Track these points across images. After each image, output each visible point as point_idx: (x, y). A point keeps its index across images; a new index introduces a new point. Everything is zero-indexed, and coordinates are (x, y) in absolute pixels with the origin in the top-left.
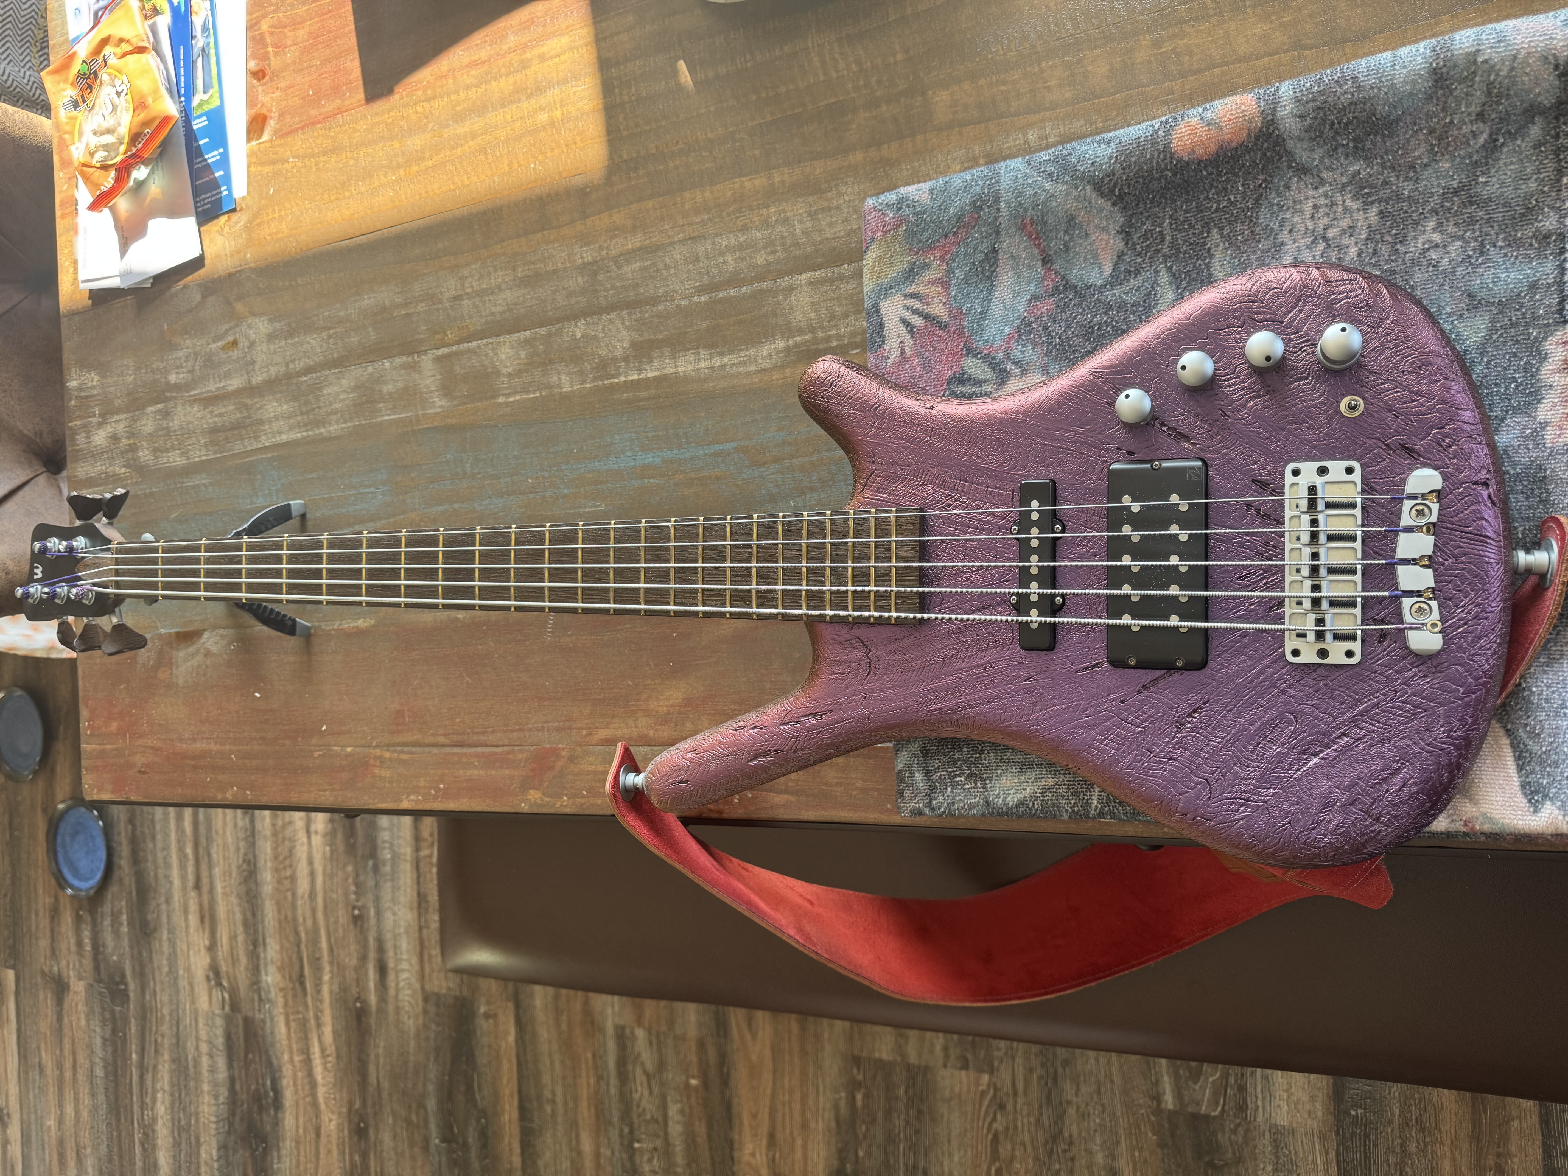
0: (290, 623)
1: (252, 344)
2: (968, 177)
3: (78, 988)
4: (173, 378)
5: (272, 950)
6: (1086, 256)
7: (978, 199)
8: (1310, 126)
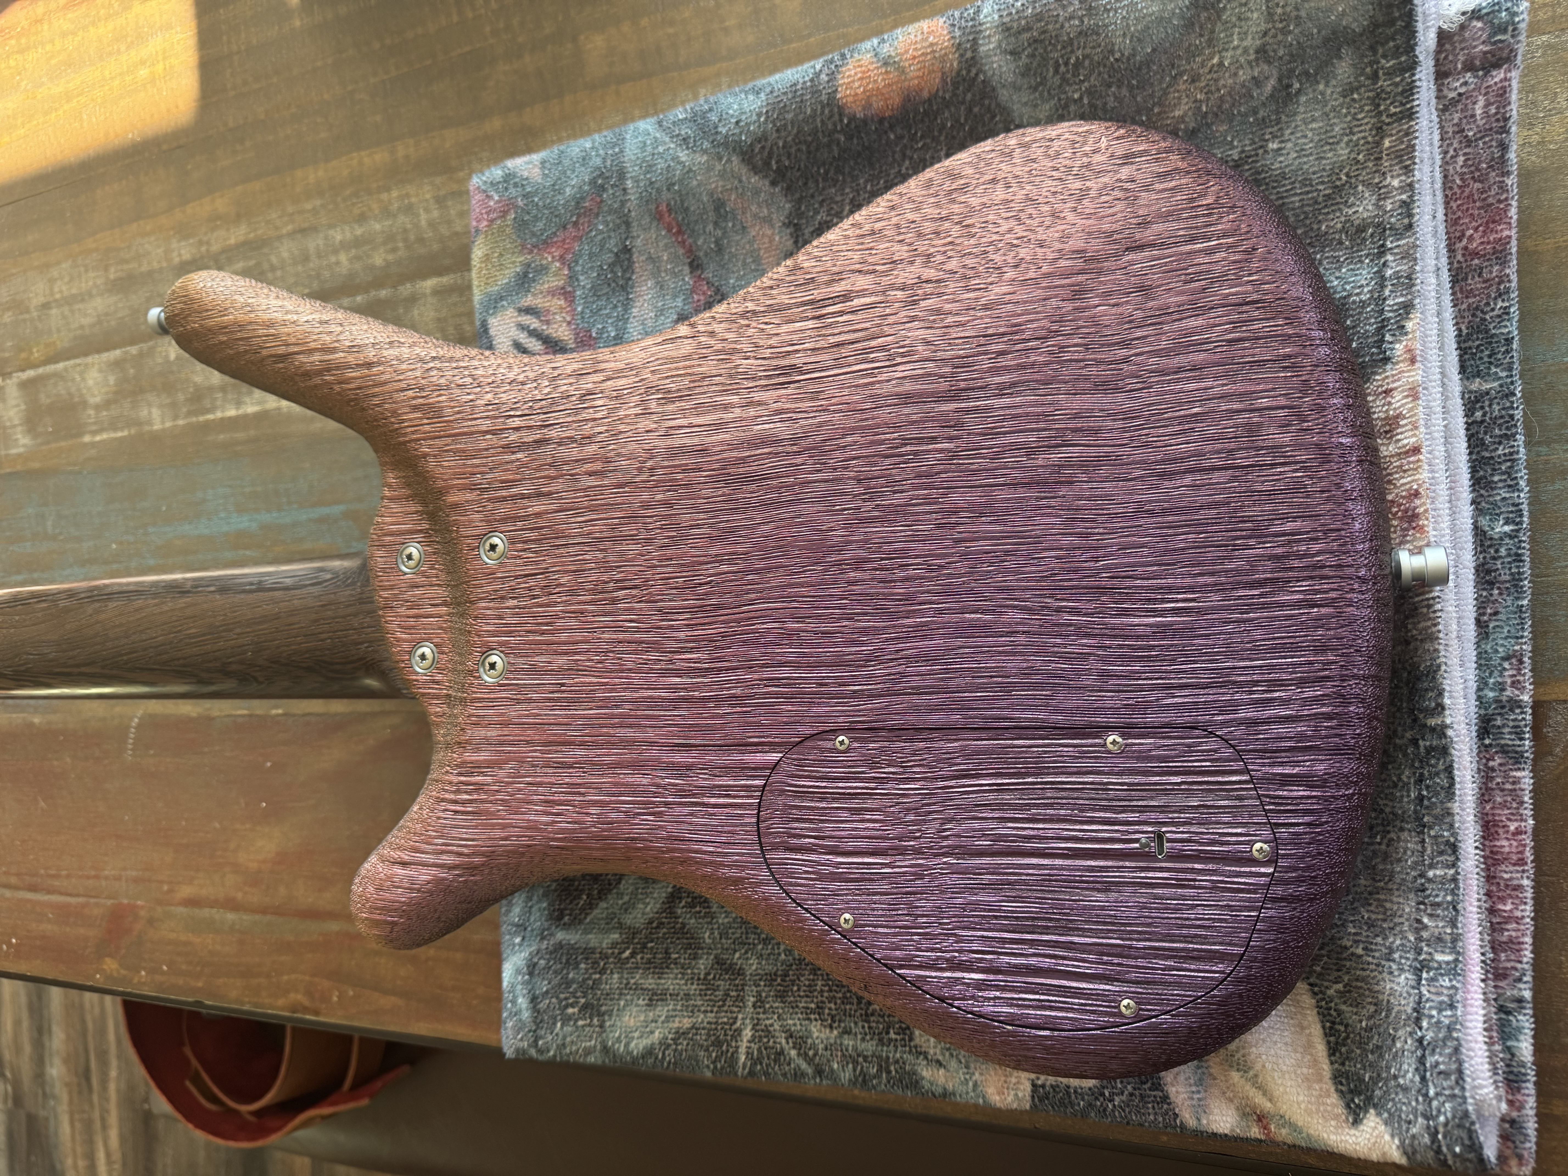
2: (588, 145)
5: (58, 1039)
6: (745, 259)
7: (599, 176)
8: (1028, 68)
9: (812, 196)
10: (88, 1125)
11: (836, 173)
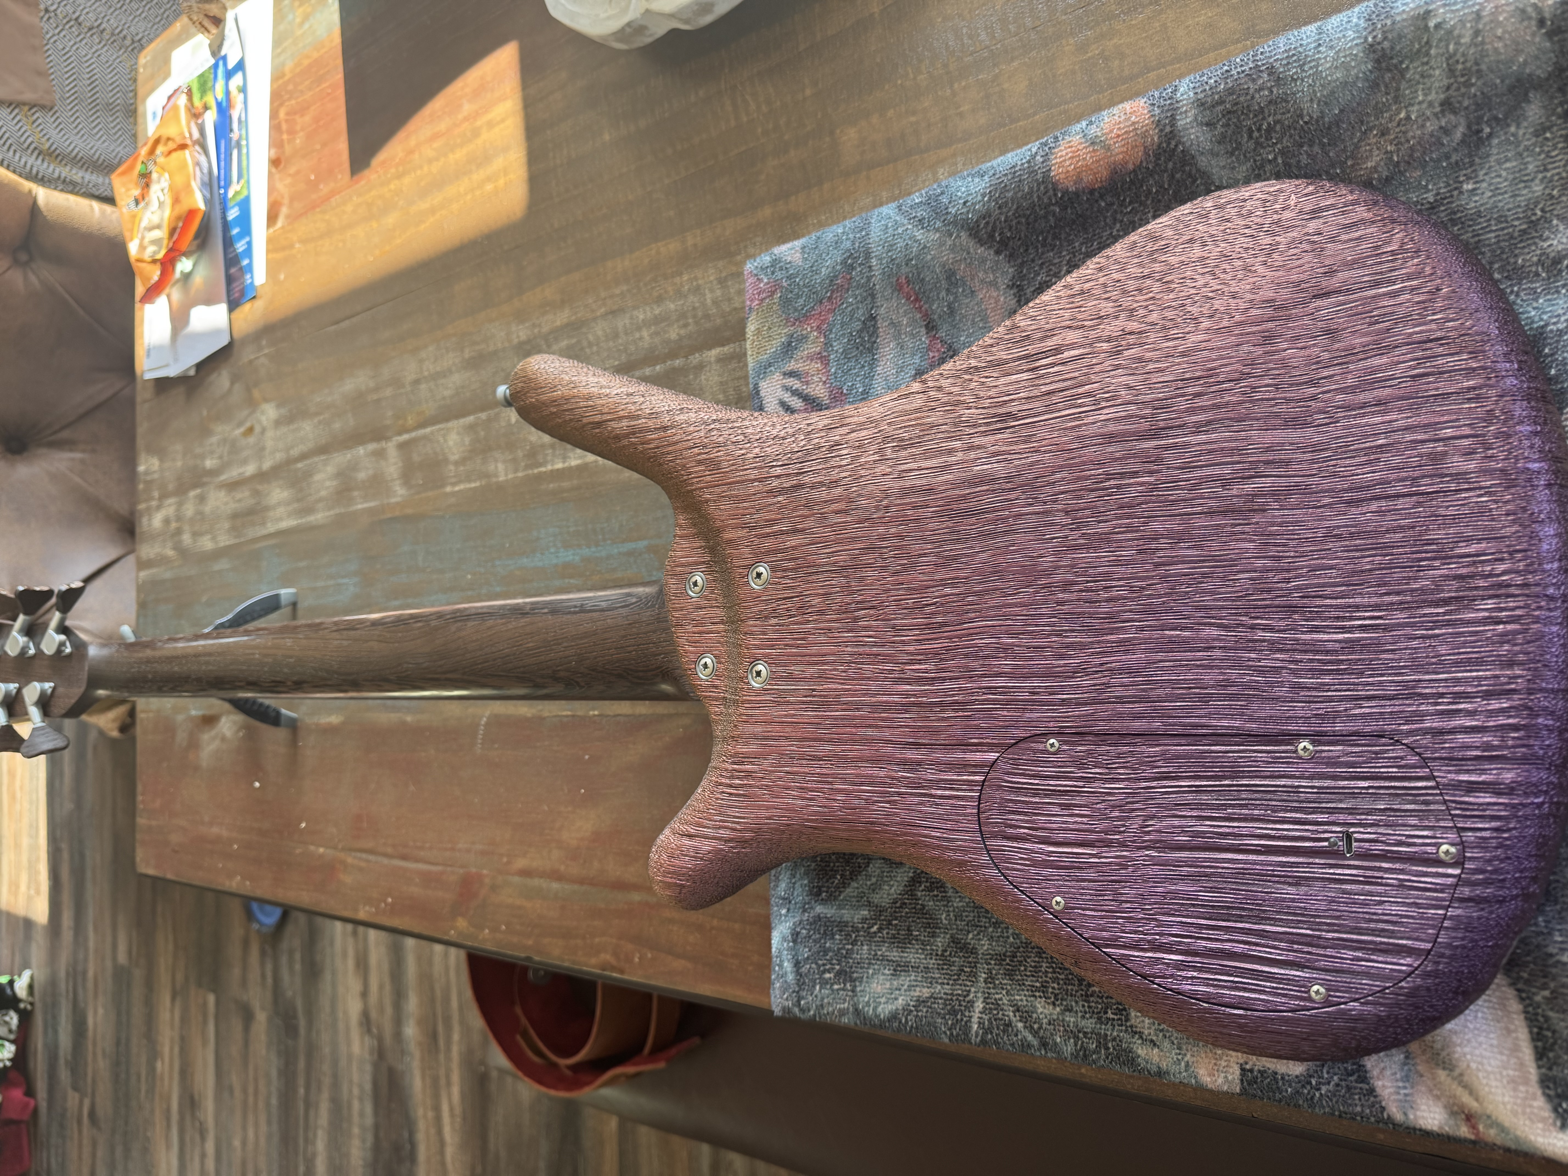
0: (273, 714)
1: (264, 430)
2: (840, 231)
3: (261, 1017)
4: (209, 463)
5: (412, 1004)
6: (973, 320)
7: (849, 257)
8: (1223, 136)
9: (1033, 261)
10: (435, 1081)
11: (1053, 239)
